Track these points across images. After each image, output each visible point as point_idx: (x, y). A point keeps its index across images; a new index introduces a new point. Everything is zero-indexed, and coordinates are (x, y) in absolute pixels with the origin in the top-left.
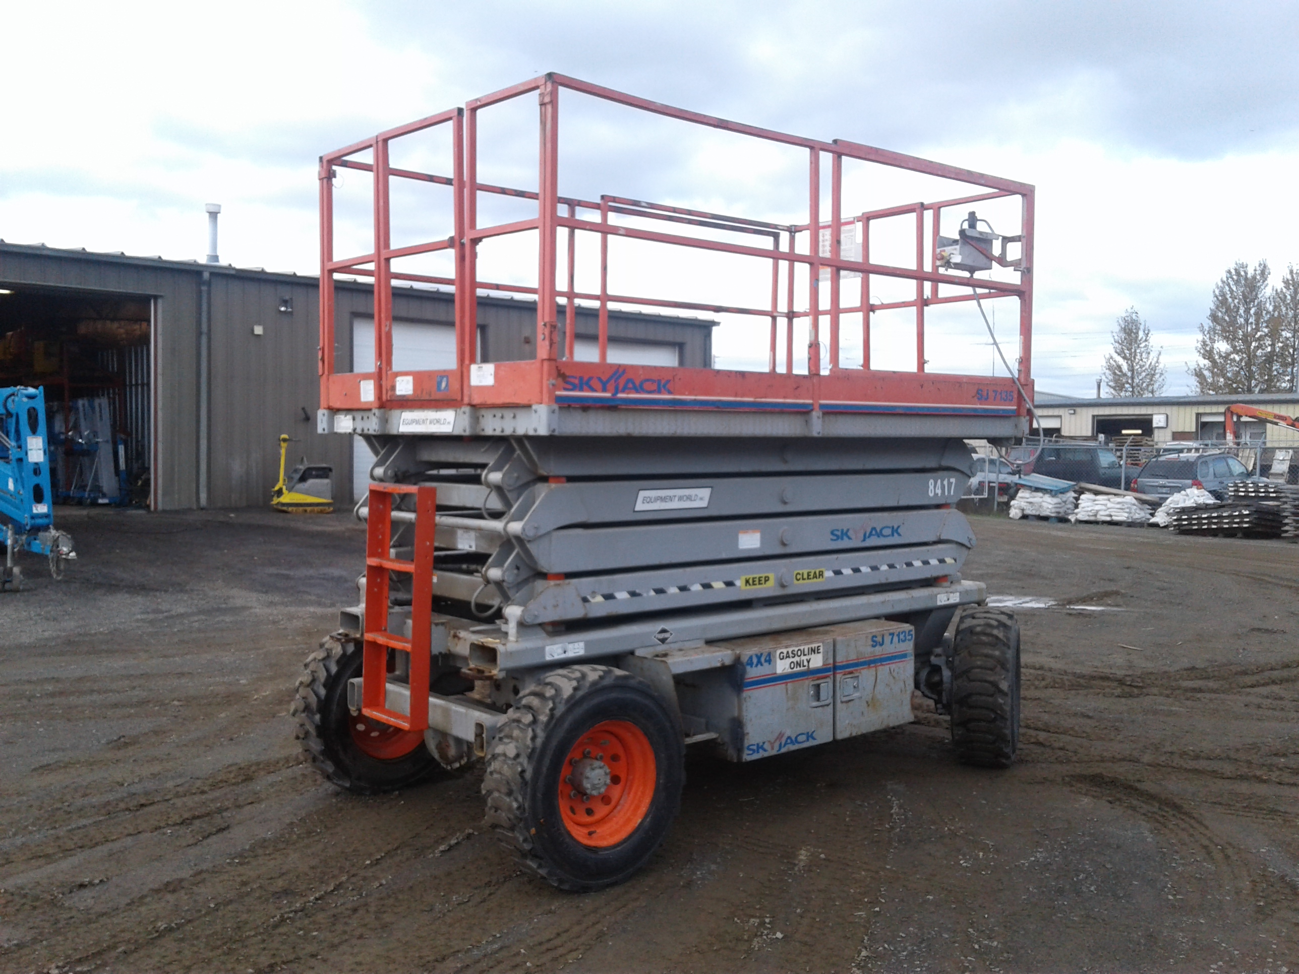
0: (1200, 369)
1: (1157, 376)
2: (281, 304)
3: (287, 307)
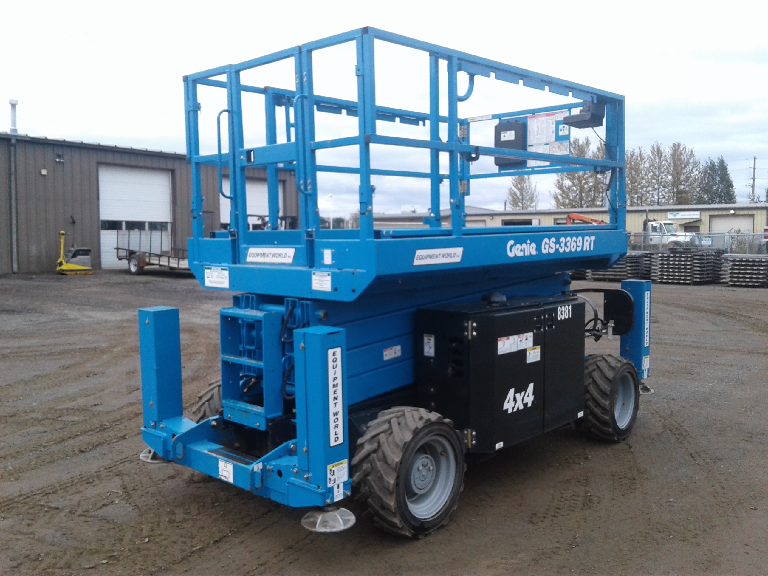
0: (557, 195)
1: (534, 198)
2: (57, 158)
3: (60, 159)
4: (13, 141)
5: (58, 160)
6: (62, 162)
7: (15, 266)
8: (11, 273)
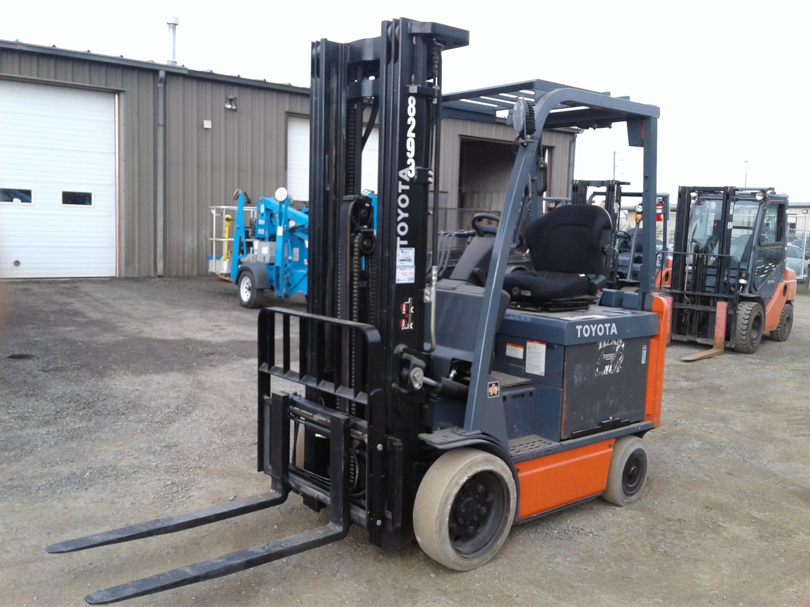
2: (226, 103)
3: (232, 105)
4: (162, 74)
5: (229, 106)
6: (235, 110)
7: (160, 266)
8: (153, 275)
